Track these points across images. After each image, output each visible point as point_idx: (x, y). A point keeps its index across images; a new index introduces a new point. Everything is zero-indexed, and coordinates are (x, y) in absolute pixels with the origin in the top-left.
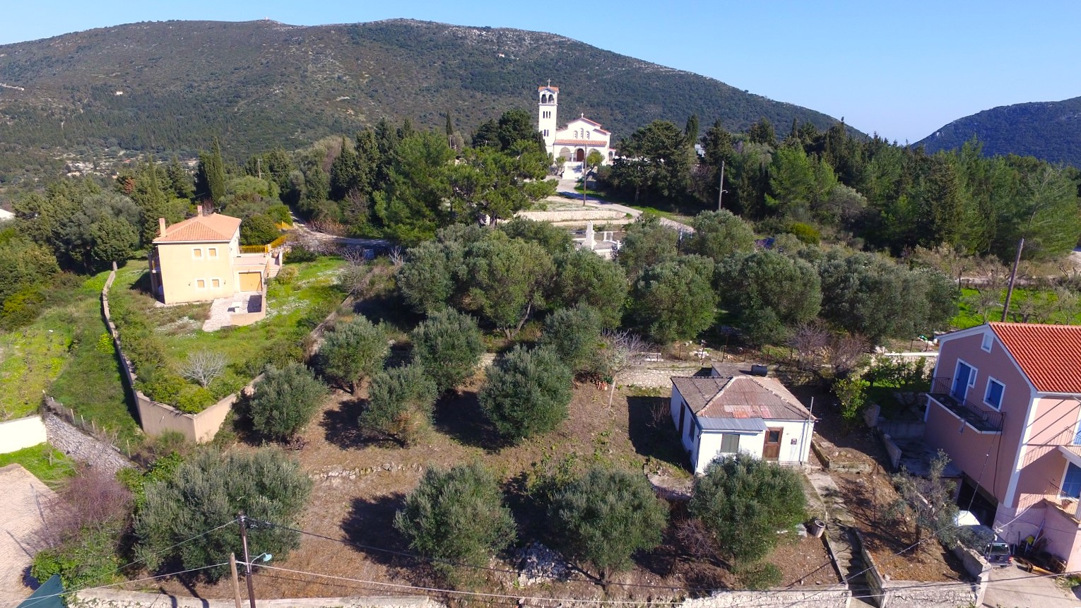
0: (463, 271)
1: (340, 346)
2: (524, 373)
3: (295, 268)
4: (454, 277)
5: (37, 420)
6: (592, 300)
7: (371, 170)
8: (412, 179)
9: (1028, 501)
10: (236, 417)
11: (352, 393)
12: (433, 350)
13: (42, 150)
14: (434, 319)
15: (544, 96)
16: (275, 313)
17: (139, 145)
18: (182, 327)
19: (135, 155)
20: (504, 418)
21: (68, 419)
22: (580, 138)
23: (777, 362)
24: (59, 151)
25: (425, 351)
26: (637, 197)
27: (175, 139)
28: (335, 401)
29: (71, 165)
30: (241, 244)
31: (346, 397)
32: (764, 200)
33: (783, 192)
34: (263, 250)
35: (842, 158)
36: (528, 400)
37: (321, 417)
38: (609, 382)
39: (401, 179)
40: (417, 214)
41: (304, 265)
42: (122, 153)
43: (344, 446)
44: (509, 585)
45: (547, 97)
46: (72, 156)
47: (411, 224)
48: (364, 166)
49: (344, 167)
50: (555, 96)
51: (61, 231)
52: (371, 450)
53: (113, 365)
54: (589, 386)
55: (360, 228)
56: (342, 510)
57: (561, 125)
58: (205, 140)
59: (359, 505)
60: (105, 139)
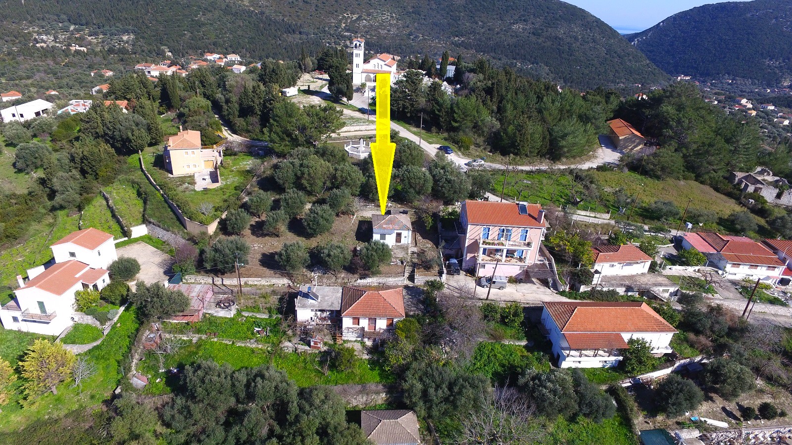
0: (299, 173)
1: (255, 202)
2: (317, 214)
3: (229, 160)
4: (296, 175)
5: (144, 226)
6: (348, 185)
7: (260, 103)
8: (280, 124)
9: (469, 256)
10: (220, 226)
11: (259, 218)
12: (288, 204)
13: (13, 24)
14: (288, 193)
15: (356, 44)
16: (225, 183)
17: (84, 22)
18: (187, 188)
19: (83, 30)
20: (310, 228)
21: (159, 226)
22: (377, 69)
23: (416, 209)
24: (25, 25)
25: (285, 204)
26: (396, 115)
27: (110, 18)
28: (254, 220)
29: (37, 37)
30: (202, 145)
31: (257, 220)
32: (451, 124)
33: (461, 120)
34: (213, 148)
35: (502, 95)
36: (318, 223)
37: (249, 227)
38: (353, 215)
39: (275, 123)
40: (282, 139)
41: (233, 157)
42: (72, 28)
43: (258, 237)
44: (309, 276)
45: (358, 45)
46: (36, 29)
47: (280, 143)
48: (257, 101)
49: (246, 97)
50: (362, 45)
51: (109, 133)
52: (267, 238)
53: (166, 205)
54: (346, 216)
55: (256, 135)
56: (259, 256)
57: (366, 61)
58: (132, 19)
59: (264, 255)
60: (58, 16)
